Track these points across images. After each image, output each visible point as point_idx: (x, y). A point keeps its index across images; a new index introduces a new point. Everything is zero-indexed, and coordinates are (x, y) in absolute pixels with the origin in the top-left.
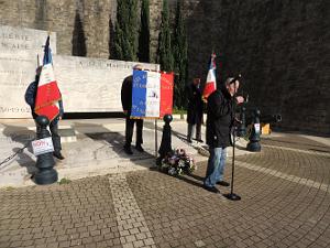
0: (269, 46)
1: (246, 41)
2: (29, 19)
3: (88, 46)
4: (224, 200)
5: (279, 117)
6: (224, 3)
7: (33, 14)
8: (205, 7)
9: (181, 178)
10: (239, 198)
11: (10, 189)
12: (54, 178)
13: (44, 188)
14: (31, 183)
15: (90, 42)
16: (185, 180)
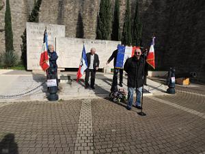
0: (195, 28)
1: (181, 25)
2: (54, 17)
3: (85, 31)
4: (137, 115)
5: (194, 74)
6: (168, 2)
7: (56, 14)
8: (155, 4)
9: (119, 104)
10: (145, 115)
11: (37, 101)
12: (57, 98)
13: (52, 102)
14: (46, 100)
15: (86, 29)
16: (121, 105)
